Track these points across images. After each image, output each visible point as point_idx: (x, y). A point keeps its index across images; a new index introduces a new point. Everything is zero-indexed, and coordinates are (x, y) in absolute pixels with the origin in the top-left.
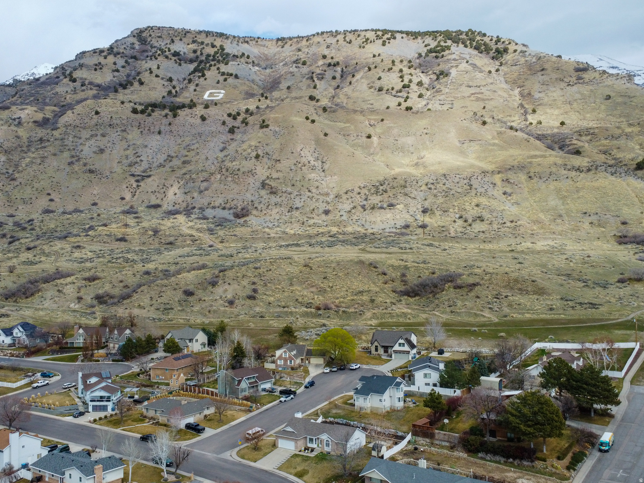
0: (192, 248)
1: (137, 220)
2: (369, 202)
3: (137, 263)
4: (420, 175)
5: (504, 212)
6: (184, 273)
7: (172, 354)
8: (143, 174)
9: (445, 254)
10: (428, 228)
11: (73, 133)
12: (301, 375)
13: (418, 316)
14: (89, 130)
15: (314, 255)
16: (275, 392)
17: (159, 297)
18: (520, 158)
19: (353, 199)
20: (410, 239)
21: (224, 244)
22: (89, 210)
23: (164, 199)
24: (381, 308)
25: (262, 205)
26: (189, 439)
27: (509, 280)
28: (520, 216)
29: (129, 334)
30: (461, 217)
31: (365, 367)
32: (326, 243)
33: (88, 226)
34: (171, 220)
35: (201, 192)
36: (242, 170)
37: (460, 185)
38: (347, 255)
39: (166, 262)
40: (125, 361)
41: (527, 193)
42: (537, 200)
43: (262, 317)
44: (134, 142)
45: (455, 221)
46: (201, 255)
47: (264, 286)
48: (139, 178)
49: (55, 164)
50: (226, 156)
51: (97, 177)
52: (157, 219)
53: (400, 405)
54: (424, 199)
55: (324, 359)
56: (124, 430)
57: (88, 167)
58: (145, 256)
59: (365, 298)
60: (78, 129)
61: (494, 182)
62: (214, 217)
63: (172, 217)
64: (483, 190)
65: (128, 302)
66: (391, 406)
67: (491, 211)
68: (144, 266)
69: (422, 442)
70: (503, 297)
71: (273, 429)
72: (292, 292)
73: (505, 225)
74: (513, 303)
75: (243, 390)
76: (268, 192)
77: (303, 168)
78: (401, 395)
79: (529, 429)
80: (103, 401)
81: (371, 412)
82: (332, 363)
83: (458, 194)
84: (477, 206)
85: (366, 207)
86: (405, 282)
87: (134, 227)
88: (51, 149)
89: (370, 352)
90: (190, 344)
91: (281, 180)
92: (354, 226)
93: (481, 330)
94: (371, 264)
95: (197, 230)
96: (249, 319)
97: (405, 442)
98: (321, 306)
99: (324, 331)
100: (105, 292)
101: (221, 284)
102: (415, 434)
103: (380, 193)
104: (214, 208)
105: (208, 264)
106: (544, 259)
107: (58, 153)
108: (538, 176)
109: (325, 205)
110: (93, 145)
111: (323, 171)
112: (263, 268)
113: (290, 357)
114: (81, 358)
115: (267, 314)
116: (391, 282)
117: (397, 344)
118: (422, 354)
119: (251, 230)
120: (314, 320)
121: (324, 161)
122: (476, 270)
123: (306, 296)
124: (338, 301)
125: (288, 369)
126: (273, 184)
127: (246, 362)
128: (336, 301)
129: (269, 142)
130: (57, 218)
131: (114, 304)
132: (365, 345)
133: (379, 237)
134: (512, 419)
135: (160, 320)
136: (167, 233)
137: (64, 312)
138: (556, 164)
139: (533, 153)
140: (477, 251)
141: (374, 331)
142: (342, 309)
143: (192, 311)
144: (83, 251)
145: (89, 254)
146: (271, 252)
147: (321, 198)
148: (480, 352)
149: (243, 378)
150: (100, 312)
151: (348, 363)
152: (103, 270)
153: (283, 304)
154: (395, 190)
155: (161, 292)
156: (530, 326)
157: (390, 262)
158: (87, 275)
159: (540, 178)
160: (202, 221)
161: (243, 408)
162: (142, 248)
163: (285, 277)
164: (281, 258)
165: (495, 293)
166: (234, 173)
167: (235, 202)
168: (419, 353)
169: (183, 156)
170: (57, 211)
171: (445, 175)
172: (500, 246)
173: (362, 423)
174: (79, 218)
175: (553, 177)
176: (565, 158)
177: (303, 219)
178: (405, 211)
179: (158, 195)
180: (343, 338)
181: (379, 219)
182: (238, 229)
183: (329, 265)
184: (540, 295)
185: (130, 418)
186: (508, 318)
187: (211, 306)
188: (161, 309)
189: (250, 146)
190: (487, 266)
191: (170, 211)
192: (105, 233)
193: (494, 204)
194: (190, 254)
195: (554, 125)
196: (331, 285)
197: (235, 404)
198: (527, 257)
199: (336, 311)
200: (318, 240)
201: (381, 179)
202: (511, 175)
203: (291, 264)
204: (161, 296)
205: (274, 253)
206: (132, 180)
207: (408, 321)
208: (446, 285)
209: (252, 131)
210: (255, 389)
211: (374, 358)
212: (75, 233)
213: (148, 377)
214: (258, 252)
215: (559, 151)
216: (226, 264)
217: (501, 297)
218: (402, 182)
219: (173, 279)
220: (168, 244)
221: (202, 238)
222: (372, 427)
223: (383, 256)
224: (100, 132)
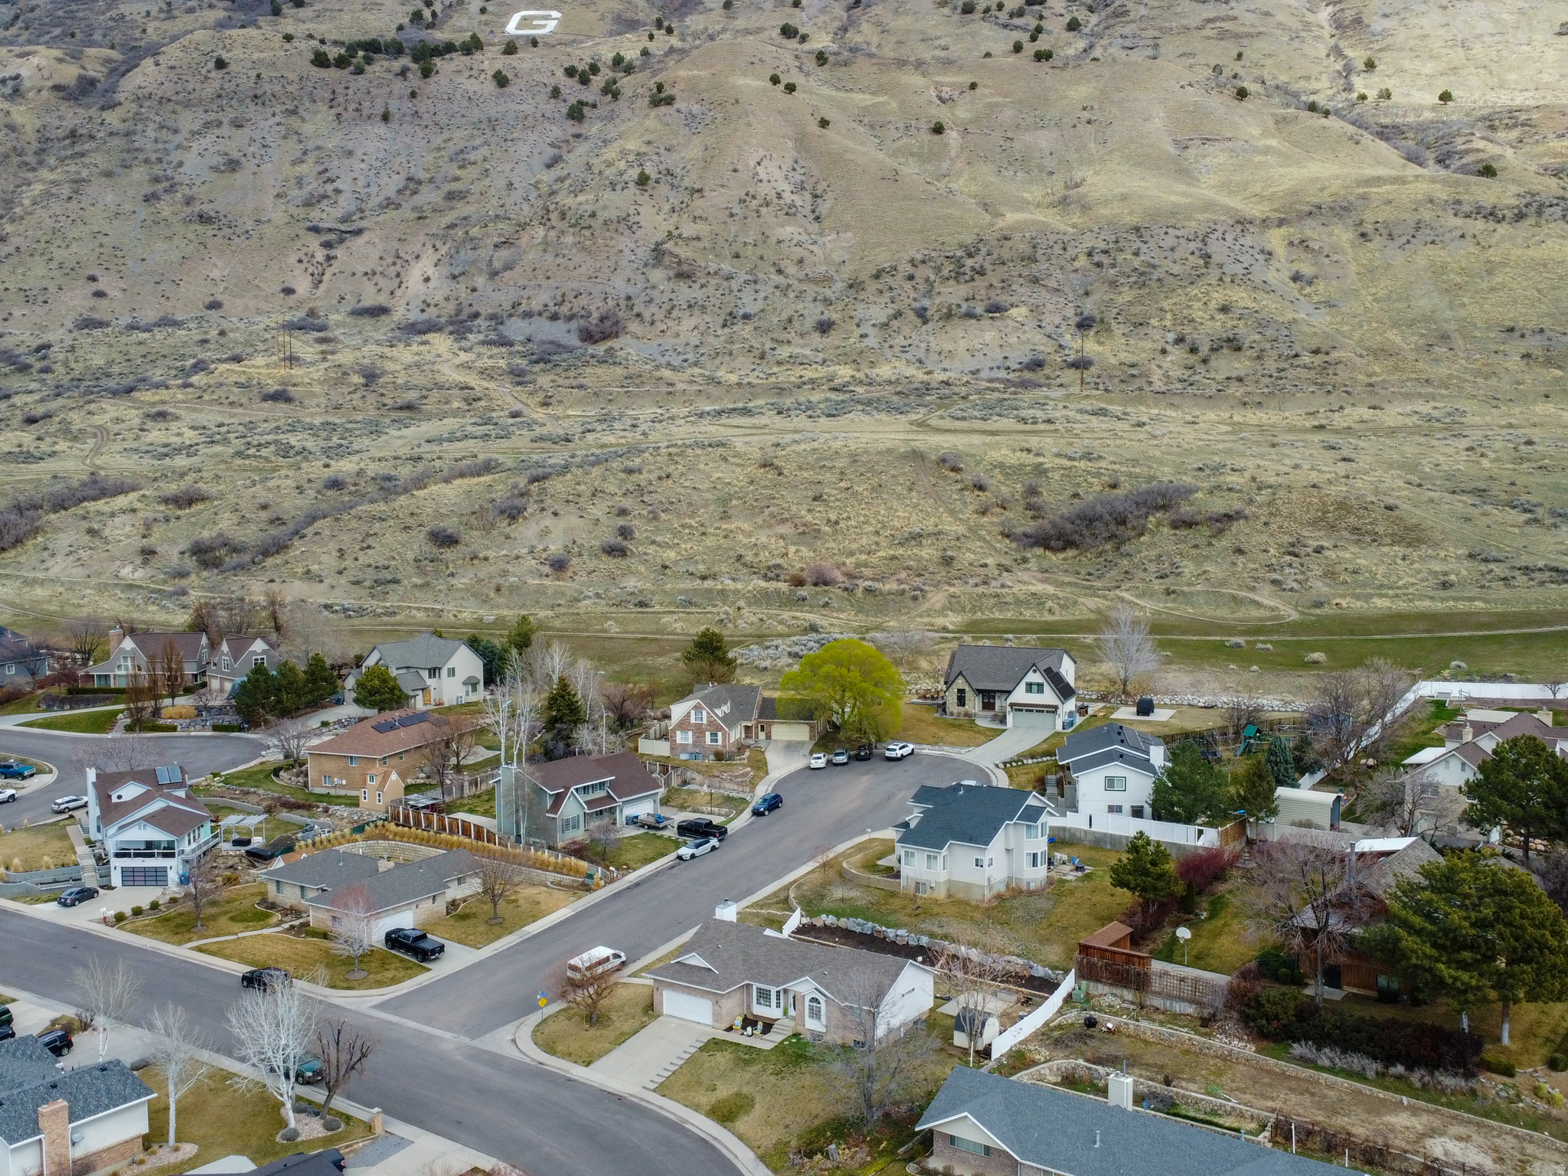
0: (465, 421)
1: (324, 347)
2: (938, 300)
3: (311, 457)
4: (1071, 230)
5: (1294, 327)
6: (435, 484)
7: (381, 710)
8: (343, 228)
9: (1141, 436)
10: (1092, 369)
11: (158, 119)
12: (744, 775)
13: (1075, 603)
14: (201, 109)
15: (788, 438)
16: (665, 828)
17: (362, 549)
18: (1335, 186)
19: (895, 292)
20: (1047, 397)
21: (550, 411)
22: (200, 319)
23: (398, 293)
24: (971, 582)
25: (653, 309)
26: (394, 981)
27: (1324, 504)
28: (1338, 336)
29: (264, 652)
30: (1180, 340)
31: (927, 750)
32: (822, 406)
33: (192, 361)
34: (415, 348)
35: (494, 274)
36: (602, 215)
37: (1177, 255)
38: (876, 436)
39: (387, 454)
40: (249, 729)
41: (1356, 277)
42: (1381, 294)
43: (641, 604)
44: (319, 143)
45: (1164, 352)
46: (486, 437)
47: (650, 521)
48: (332, 237)
49: (110, 198)
50: (561, 180)
51: (220, 234)
52: (378, 343)
53: (1037, 875)
54: (1081, 292)
55: (812, 728)
56: (200, 949)
57: (197, 208)
58: (335, 440)
59: (928, 552)
60: (170, 106)
61: (1268, 248)
62: (529, 340)
63: (418, 338)
64: (1238, 269)
65: (278, 561)
66: (1010, 878)
67: (1262, 325)
68: (327, 466)
69: (1110, 999)
70: (1309, 550)
71: (652, 949)
72: (726, 537)
73: (1296, 362)
74: (1339, 568)
75: (568, 825)
76: (671, 273)
77: (764, 210)
78: (1041, 845)
79: (1465, 976)
80: (152, 855)
81: (949, 896)
82: (833, 740)
83: (1171, 278)
84: (1224, 309)
85: (929, 313)
86: (1035, 510)
87: (312, 364)
88: (101, 160)
89: (943, 707)
90: (431, 682)
91: (705, 243)
92: (897, 364)
93: (1255, 642)
94: (944, 461)
95: (483, 372)
96: (606, 609)
97: (1056, 999)
98: (804, 575)
99: (812, 644)
100: (220, 535)
101: (532, 515)
102: (1087, 973)
103: (967, 277)
104: (528, 315)
105: (501, 459)
106: (1410, 451)
107: (118, 170)
108: (1384, 232)
109: (820, 307)
110: (212, 149)
111: (817, 218)
112: (649, 472)
113: (711, 723)
114: (124, 720)
115: (656, 598)
116: (999, 510)
117: (1022, 686)
118: (1090, 711)
119: (625, 372)
120: (786, 615)
121: (819, 192)
122: (1229, 479)
123: (765, 547)
124: (853, 560)
125: (705, 757)
126: (683, 252)
127: (584, 736)
128: (848, 561)
129: (675, 142)
130: (113, 341)
131: (241, 567)
132: (926, 685)
133: (963, 390)
134: (1409, 941)
135: (360, 612)
136: (400, 381)
137: (102, 588)
138: (1431, 201)
139: (1369, 172)
140: (1225, 428)
141: (955, 645)
142: (863, 584)
143: (451, 588)
144: (174, 426)
145: (191, 433)
146: (675, 429)
147: (811, 290)
148: (1258, 709)
149: (567, 789)
150: (199, 588)
151: (879, 740)
152: (218, 477)
153: (702, 567)
154: (1005, 268)
155: (368, 535)
156: (1391, 632)
157: (995, 455)
158: (172, 488)
159: (1391, 237)
160: (495, 350)
161: (567, 879)
162: (330, 419)
163: (708, 496)
164: (697, 444)
165: (1287, 539)
166: (582, 223)
167: (583, 300)
168: (1082, 710)
169: (446, 179)
170: (115, 322)
171: (1137, 229)
172: (1287, 414)
173: (922, 933)
174: (171, 341)
175: (1425, 234)
176: (1457, 183)
177: (763, 345)
178: (1031, 324)
179: (383, 282)
180: (866, 667)
181: (963, 345)
182: (589, 370)
183: (828, 464)
184: (1409, 545)
185: (227, 907)
186: (1326, 610)
187: (505, 573)
188: (367, 584)
189: (624, 153)
190: (1259, 467)
191: (413, 325)
192: (234, 378)
193: (1269, 304)
194: (458, 435)
195: (1423, 102)
196: (833, 517)
197: (544, 866)
198: (1362, 444)
199: (846, 589)
200: (802, 399)
201: (968, 239)
202: (1311, 230)
203: (725, 459)
204: (369, 547)
205: (682, 431)
206: (314, 243)
207: (1048, 617)
208: (1151, 518)
209: (628, 114)
210: (605, 820)
211: (953, 725)
212: (157, 379)
213: (301, 779)
214: (639, 430)
215: (1437, 167)
216: (551, 461)
217: (1302, 551)
218: (1024, 248)
219: (403, 500)
220: (401, 408)
221: (493, 394)
222: (951, 948)
223: (977, 439)
224: (227, 117)
